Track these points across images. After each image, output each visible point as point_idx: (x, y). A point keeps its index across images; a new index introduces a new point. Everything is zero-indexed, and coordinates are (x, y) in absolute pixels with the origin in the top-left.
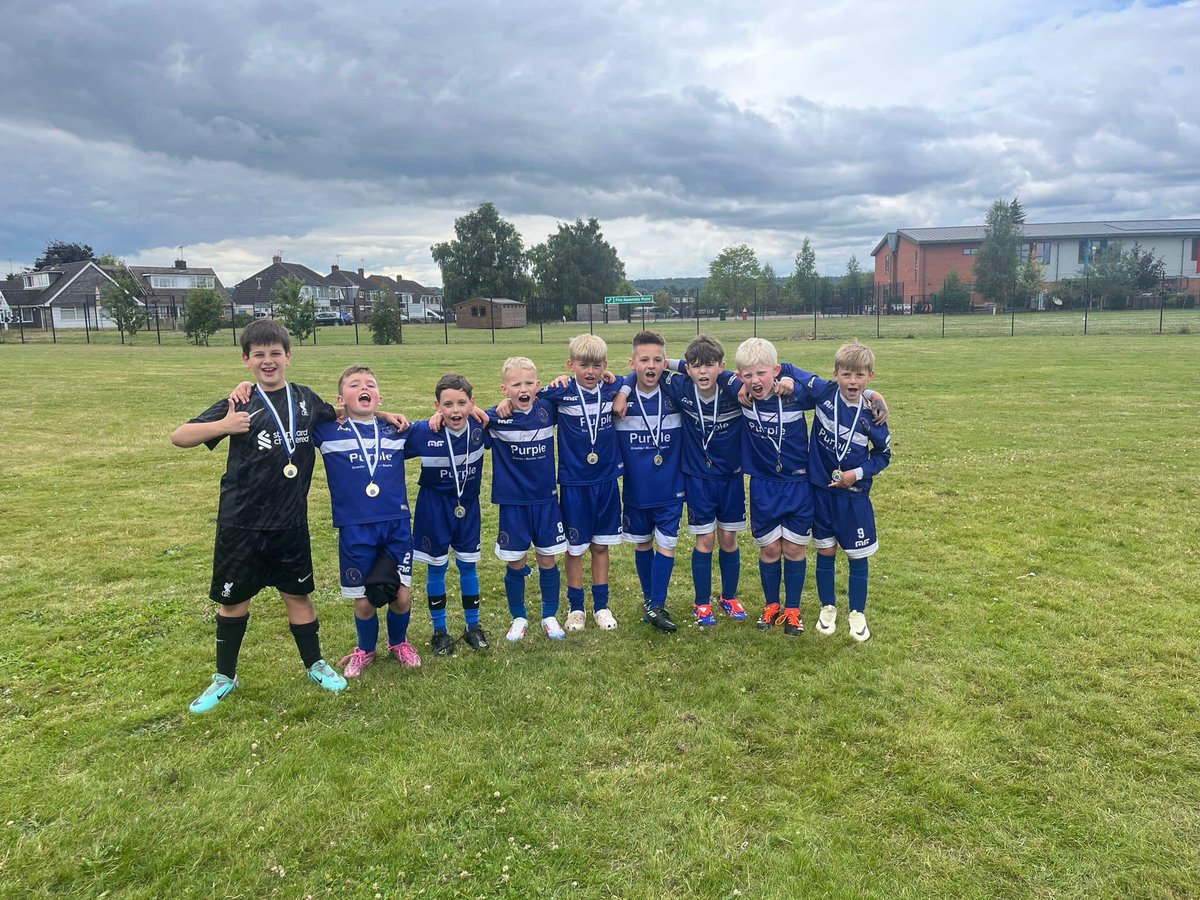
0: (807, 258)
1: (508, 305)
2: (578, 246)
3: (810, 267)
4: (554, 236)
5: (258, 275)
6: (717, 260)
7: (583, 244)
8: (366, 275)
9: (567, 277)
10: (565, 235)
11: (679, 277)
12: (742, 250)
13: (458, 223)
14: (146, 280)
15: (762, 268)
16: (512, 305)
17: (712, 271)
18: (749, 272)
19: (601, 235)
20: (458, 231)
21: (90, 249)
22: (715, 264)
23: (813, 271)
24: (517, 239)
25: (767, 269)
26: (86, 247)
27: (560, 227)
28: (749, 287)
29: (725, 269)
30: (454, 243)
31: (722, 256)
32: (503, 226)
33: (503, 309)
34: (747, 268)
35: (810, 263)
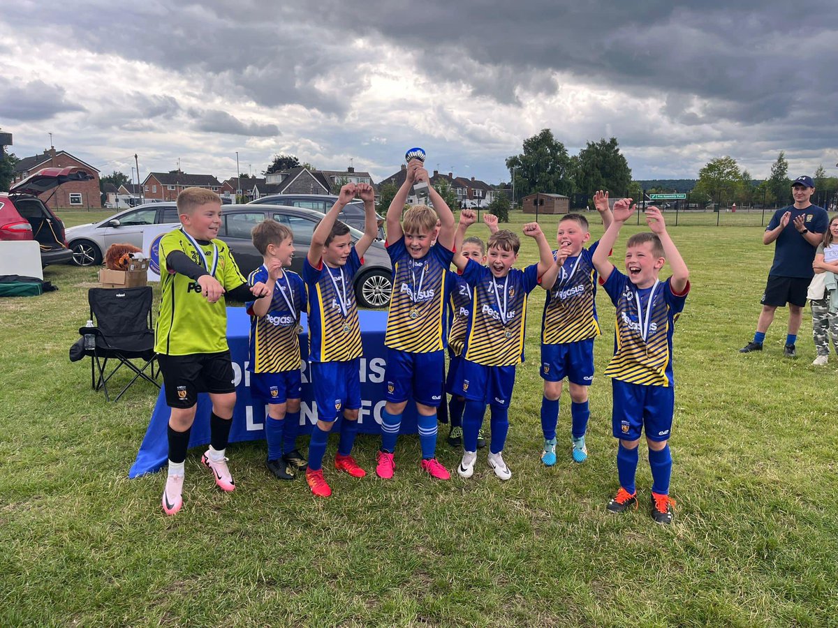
0: (781, 167)
1: (559, 198)
2: (601, 157)
3: (782, 173)
4: (585, 151)
5: (393, 177)
6: (705, 167)
7: (605, 156)
8: (454, 177)
9: (592, 179)
10: (591, 149)
11: (662, 179)
12: (726, 160)
13: (526, 143)
14: (332, 179)
15: (741, 173)
16: (561, 198)
17: (701, 175)
18: (731, 177)
19: (618, 150)
20: (525, 148)
21: (297, 160)
22: (704, 170)
23: (785, 177)
24: (564, 153)
25: (745, 174)
26: (295, 158)
27: (588, 144)
28: (730, 188)
29: (712, 175)
30: (521, 156)
31: (709, 165)
32: (556, 144)
33: (555, 201)
34: (729, 173)
35: (783, 171)
